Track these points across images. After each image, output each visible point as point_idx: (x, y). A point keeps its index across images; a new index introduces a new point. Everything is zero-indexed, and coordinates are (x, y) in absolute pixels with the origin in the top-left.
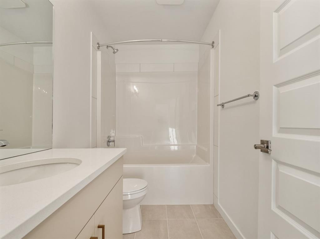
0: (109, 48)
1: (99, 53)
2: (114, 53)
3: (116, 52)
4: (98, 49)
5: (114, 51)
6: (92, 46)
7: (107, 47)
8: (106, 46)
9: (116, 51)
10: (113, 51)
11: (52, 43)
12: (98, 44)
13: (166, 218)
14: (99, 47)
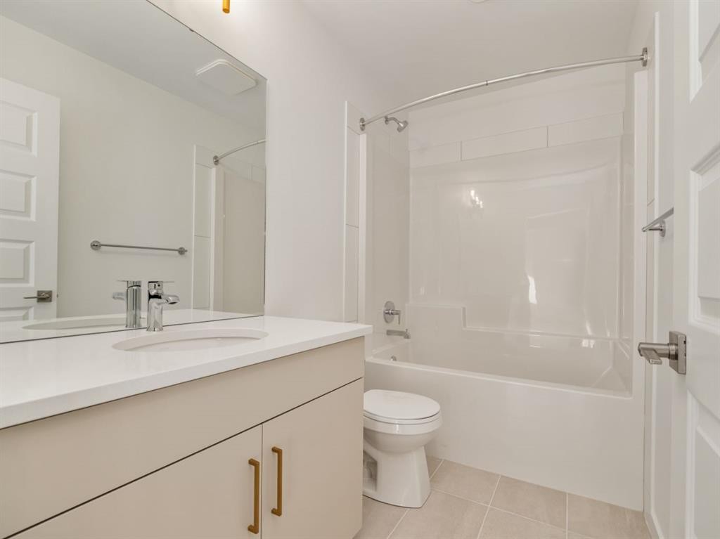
0: (390, 122)
1: (363, 138)
2: (400, 129)
3: (405, 127)
4: (362, 130)
5: (400, 125)
6: (348, 127)
7: (387, 120)
8: (384, 119)
9: (402, 125)
10: (398, 126)
11: (265, 142)
12: (362, 120)
13: (487, 503)
14: (363, 125)
